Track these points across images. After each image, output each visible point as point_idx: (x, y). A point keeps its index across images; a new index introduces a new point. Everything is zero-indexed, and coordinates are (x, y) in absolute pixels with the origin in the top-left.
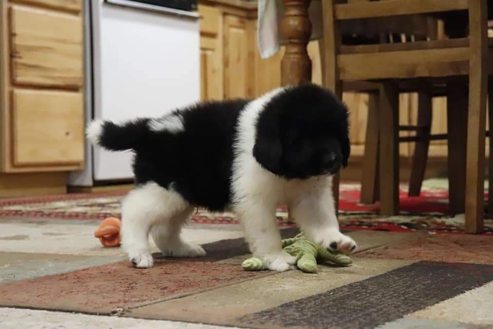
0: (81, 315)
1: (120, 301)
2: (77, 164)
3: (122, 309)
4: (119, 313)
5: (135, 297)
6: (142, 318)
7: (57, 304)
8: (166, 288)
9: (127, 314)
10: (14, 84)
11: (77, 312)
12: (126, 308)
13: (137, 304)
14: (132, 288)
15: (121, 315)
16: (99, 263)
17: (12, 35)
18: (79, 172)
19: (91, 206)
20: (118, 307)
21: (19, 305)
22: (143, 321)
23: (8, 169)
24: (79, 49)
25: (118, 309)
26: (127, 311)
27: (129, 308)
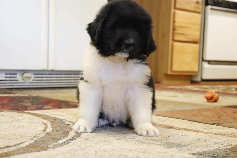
0: (201, 123)
1: (216, 120)
2: (195, 72)
3: (217, 123)
4: (216, 124)
5: (222, 120)
6: (227, 127)
7: (192, 119)
8: (235, 118)
9: (220, 125)
10: (174, 40)
11: (199, 122)
12: (219, 123)
13: (224, 122)
14: (221, 116)
15: (217, 125)
16: (207, 107)
17: (174, 22)
18: (196, 76)
19: (201, 88)
20: (216, 122)
21: (177, 118)
22: (227, 128)
23: (169, 73)
24: (199, 27)
25: (216, 123)
26: (220, 124)
27: (221, 123)
